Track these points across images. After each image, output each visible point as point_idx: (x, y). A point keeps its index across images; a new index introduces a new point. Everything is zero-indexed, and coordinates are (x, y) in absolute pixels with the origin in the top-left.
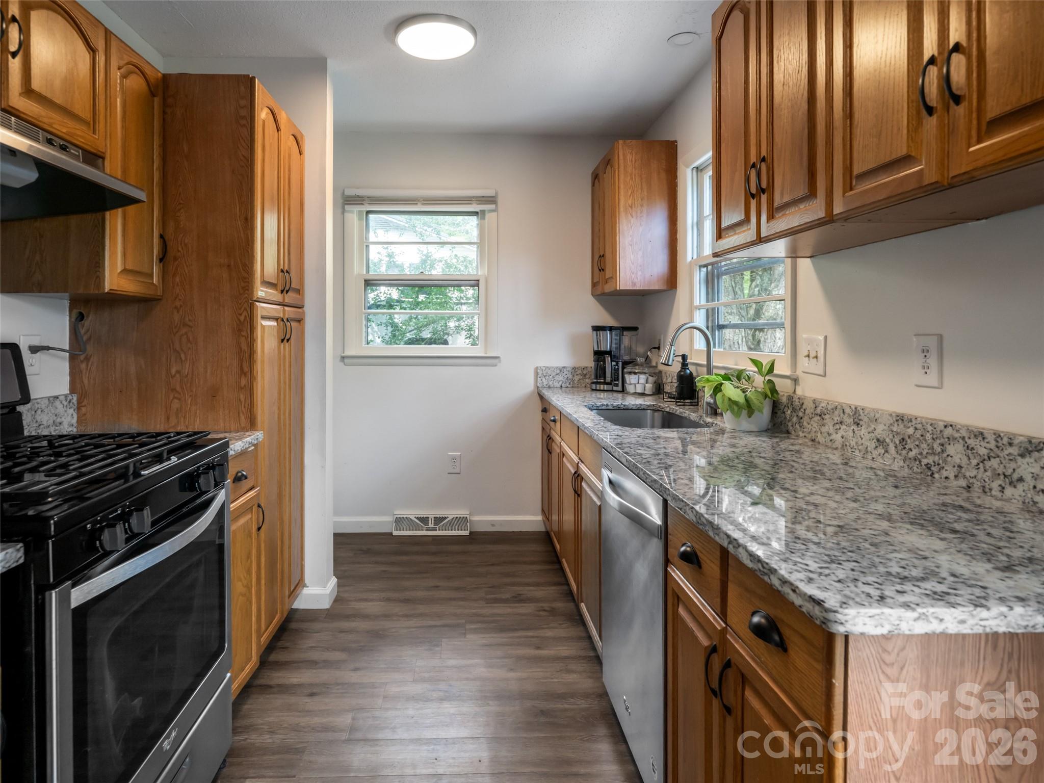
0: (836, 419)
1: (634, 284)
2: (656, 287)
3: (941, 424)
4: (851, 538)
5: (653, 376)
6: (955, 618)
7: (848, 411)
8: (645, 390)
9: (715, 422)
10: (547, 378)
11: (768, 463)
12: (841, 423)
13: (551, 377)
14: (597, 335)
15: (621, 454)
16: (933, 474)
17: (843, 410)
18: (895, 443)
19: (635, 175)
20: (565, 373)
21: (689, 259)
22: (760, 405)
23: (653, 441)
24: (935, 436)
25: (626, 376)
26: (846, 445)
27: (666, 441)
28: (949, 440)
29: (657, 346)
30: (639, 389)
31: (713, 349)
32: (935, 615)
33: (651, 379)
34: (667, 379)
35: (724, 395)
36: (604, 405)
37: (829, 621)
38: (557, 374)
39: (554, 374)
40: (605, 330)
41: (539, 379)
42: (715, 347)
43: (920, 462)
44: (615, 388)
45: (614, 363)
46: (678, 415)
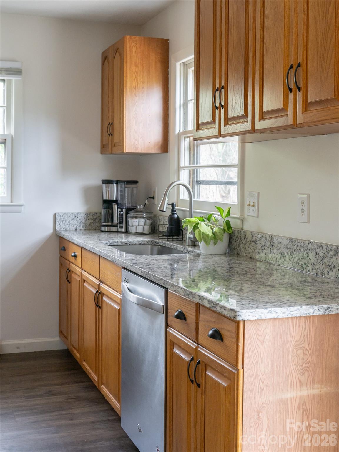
0: (262, 243)
1: (137, 149)
2: (153, 151)
3: (307, 242)
4: (253, 293)
5: (149, 220)
6: (282, 312)
7: (268, 238)
8: (143, 230)
9: (194, 250)
10: (64, 222)
11: (223, 269)
12: (265, 245)
13: (67, 221)
14: (106, 188)
15: (137, 269)
16: (304, 269)
17: (266, 238)
18: (289, 255)
19: (138, 64)
20: (79, 218)
21: (177, 131)
22: (221, 236)
23: (156, 261)
24: (305, 249)
25: (130, 220)
26: (267, 259)
27: (164, 261)
28: (310, 251)
29: (152, 196)
30: (140, 230)
31: (193, 199)
32: (274, 311)
33: (149, 222)
34: (160, 222)
35: (200, 231)
36: (115, 242)
37: (236, 316)
38: (73, 219)
39: (70, 219)
40: (113, 183)
41: (57, 223)
42: (194, 198)
43: (299, 264)
44: (120, 230)
45: (119, 210)
46: (169, 248)
